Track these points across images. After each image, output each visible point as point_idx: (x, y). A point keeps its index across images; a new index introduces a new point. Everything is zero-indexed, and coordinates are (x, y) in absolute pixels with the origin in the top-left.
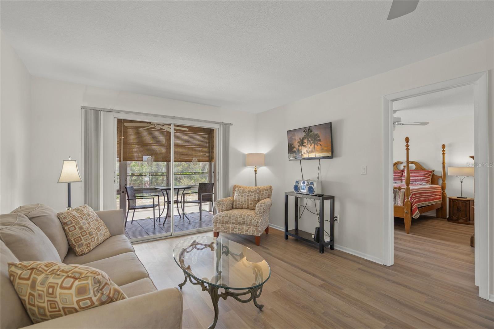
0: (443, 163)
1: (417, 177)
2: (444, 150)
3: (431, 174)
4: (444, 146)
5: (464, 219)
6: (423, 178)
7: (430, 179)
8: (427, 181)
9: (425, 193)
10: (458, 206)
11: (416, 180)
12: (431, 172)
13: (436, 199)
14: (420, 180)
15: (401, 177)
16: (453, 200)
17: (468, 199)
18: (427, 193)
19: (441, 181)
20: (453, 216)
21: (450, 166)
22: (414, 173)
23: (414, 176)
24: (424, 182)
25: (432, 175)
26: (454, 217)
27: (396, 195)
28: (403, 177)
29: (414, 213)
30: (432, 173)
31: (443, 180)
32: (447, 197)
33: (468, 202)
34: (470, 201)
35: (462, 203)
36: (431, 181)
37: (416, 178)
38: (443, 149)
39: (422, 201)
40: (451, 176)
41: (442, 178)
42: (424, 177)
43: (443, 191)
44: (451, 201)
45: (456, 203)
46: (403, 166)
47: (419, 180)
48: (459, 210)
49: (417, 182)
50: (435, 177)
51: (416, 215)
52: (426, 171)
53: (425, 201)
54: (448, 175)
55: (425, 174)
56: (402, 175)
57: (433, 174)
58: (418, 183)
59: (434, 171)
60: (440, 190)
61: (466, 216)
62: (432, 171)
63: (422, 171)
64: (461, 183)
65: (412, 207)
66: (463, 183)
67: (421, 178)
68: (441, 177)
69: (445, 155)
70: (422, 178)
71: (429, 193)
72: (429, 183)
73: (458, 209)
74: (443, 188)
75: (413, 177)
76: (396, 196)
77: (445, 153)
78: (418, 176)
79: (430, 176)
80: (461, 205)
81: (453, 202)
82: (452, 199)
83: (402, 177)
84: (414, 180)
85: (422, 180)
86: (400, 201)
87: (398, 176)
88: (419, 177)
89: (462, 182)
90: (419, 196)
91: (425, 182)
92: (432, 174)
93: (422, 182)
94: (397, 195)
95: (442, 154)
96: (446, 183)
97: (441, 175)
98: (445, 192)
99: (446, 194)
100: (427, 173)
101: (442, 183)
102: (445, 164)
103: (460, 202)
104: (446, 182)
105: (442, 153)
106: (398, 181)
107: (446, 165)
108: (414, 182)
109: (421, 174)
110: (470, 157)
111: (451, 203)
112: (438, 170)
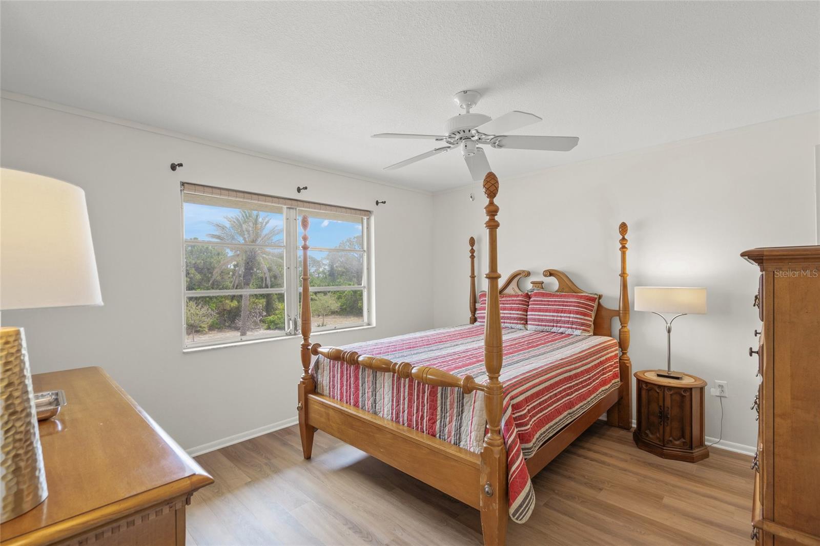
0: (623, 275)
1: (559, 315)
2: (624, 239)
3: (593, 307)
4: (623, 228)
5: (677, 443)
6: (575, 318)
7: (592, 319)
8: (583, 324)
9: (570, 379)
10: (661, 403)
11: (558, 322)
12: (593, 300)
13: (604, 383)
14: (568, 322)
15: (525, 313)
16: (649, 386)
17: (687, 382)
18: (576, 376)
19: (616, 325)
20: (648, 432)
21: (639, 284)
22: (555, 301)
23: (554, 311)
24: (576, 329)
25: (596, 307)
26: (651, 436)
27: (463, 406)
28: (529, 313)
29: (515, 499)
30: (597, 301)
31: (623, 323)
32: (633, 372)
33: (688, 394)
34: (693, 390)
35: (671, 395)
36: (593, 326)
37: (557, 316)
38: (621, 237)
39: (558, 412)
40: (641, 314)
41: (619, 316)
42: (577, 313)
43: (624, 354)
44: (644, 386)
45: (656, 395)
46: (531, 283)
47: (564, 322)
48: (663, 416)
49: (561, 327)
50: (603, 313)
51: (521, 506)
52: (581, 297)
53: (570, 405)
54: (635, 309)
55: (579, 307)
56: (528, 306)
57: (599, 304)
58: (562, 330)
59: (600, 297)
60: (616, 351)
61: (683, 436)
62: (596, 296)
63: (573, 296)
64: (666, 333)
65: (508, 467)
66: (671, 334)
67: (569, 317)
68: (617, 313)
69: (628, 253)
70: (572, 315)
71: (582, 373)
72: (589, 331)
73: (660, 413)
74: (623, 345)
75: (551, 314)
76: (462, 413)
77: (626, 246)
78: (562, 312)
79: (592, 311)
80: (668, 402)
81: (648, 390)
82: (647, 383)
83: (527, 311)
84: (553, 321)
85: (573, 323)
86: (473, 434)
87: (518, 309)
88: (565, 315)
89: (669, 331)
90: (546, 401)
91: (580, 329)
92: (595, 305)
93: (572, 328)
94: (466, 408)
95: (620, 249)
96: (629, 331)
97: (618, 309)
98: (628, 354)
99: (629, 360)
100: (583, 304)
101: (620, 330)
102: (628, 277)
103: (668, 393)
104: (630, 327)
105: (621, 246)
106: (517, 323)
107: (629, 280)
108: (553, 326)
109: (570, 306)
110: (743, 255)
111: (644, 393)
112: (611, 293)
